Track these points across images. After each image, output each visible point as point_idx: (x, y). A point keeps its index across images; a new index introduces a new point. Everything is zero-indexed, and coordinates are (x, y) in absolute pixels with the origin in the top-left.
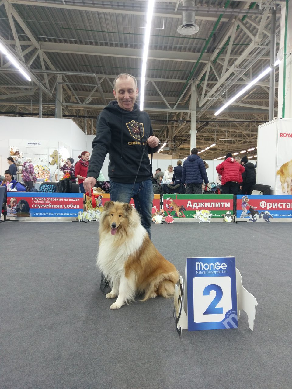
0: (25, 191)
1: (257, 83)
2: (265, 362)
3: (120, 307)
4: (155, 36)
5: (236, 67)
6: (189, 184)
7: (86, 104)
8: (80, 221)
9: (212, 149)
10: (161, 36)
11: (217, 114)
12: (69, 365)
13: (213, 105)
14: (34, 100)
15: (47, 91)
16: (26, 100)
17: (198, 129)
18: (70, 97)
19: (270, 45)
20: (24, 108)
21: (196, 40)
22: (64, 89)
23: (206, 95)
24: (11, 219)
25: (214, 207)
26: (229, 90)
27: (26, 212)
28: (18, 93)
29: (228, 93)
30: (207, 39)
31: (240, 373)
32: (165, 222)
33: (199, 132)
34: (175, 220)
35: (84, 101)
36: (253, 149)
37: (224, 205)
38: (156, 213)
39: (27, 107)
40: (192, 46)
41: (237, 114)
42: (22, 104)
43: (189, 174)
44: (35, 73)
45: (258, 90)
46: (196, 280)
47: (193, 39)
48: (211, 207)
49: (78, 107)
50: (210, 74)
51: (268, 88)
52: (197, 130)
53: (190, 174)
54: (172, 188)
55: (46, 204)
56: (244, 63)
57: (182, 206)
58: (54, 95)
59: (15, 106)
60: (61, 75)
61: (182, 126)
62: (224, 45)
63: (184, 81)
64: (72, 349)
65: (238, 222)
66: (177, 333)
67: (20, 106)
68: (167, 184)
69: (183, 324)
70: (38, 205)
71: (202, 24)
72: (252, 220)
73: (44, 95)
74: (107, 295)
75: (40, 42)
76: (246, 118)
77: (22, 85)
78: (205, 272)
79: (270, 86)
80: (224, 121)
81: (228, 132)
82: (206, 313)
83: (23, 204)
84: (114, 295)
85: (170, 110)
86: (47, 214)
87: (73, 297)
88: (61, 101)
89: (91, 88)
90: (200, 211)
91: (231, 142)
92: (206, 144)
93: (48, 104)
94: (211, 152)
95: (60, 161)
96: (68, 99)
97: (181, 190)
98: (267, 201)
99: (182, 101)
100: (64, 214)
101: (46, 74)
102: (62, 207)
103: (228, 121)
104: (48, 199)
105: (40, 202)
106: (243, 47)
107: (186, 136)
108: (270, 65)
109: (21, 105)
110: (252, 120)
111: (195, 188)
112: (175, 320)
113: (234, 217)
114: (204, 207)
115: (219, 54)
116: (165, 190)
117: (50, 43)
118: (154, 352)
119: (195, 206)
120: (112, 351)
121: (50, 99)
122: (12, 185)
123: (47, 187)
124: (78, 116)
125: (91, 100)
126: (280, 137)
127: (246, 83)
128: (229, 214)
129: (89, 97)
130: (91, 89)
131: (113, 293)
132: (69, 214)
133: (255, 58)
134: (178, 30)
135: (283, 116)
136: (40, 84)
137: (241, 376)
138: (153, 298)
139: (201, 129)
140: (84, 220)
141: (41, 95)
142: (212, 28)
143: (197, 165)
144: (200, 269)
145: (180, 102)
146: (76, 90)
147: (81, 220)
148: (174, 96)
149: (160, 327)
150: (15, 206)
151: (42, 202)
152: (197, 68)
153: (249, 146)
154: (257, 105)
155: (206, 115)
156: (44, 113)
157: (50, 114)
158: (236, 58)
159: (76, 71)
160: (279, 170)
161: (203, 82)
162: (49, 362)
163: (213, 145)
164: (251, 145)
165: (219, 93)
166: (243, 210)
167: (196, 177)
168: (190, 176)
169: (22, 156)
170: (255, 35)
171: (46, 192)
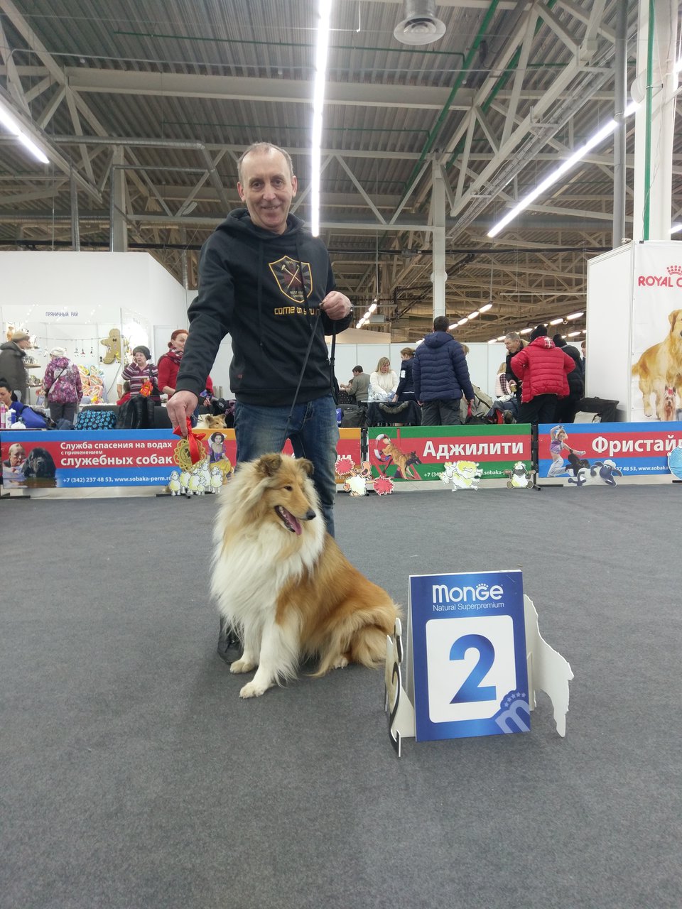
0: (44, 426)
1: (585, 157)
2: (588, 807)
3: (262, 693)
4: (341, 50)
5: (536, 120)
6: (428, 402)
7: (183, 216)
8: (174, 494)
9: (484, 317)
10: (357, 48)
11: (493, 232)
12: (142, 828)
13: (485, 212)
14: (60, 209)
15: (89, 188)
16: (39, 210)
17: (451, 271)
18: (144, 199)
19: (614, 65)
20: (36, 228)
21: (440, 56)
22: (129, 181)
23: (466, 187)
24: (14, 493)
25: (486, 453)
26: (522, 176)
27: (47, 477)
28: (20, 192)
29: (519, 181)
30: (466, 53)
31: (529, 834)
32: (373, 491)
33: (453, 278)
34: (397, 486)
35: (178, 209)
36: (578, 315)
37: (510, 448)
38: (351, 471)
39: (44, 227)
40: (431, 72)
41: (540, 233)
42: (30, 221)
43: (429, 379)
44: (58, 145)
45: (590, 173)
46: (432, 626)
47: (433, 55)
48: (479, 453)
49: (166, 225)
50: (476, 138)
51: (612, 168)
52: (447, 272)
53: (432, 376)
54: (390, 412)
55: (93, 456)
56: (555, 111)
57: (413, 454)
58: (106, 196)
59: (16, 225)
60: (121, 147)
61: (413, 263)
62: (508, 68)
63: (415, 156)
64: (148, 791)
65: (542, 488)
66: (391, 746)
67: (27, 225)
68: (378, 401)
69: (404, 726)
70: (76, 459)
71: (454, 17)
72: (575, 482)
73: (84, 197)
74: (233, 665)
75: (66, 69)
76: (562, 242)
77: (29, 173)
78: (454, 608)
79: (615, 163)
80: (510, 251)
81: (520, 274)
82: (458, 699)
83: (40, 459)
84: (248, 665)
85: (383, 226)
86: (96, 480)
87: (156, 673)
88: (124, 210)
89: (193, 178)
90: (455, 463)
91: (528, 298)
92: (471, 305)
93: (93, 219)
94: (483, 324)
95: (127, 354)
96: (139, 206)
97: (411, 414)
98: (610, 437)
99: (410, 204)
100: (137, 479)
101: (85, 145)
102: (131, 463)
103: (519, 250)
104: (98, 446)
105: (81, 453)
106: (552, 70)
107: (422, 288)
108: (613, 115)
109: (27, 223)
110: (576, 247)
111: (443, 410)
112: (387, 717)
113: (532, 476)
114: (463, 453)
115: (495, 89)
116: (376, 416)
117: (92, 70)
118: (336, 793)
119: (443, 452)
120: (241, 793)
121: (97, 206)
122: (13, 414)
123: (96, 416)
124: (166, 246)
125: (194, 205)
126: (639, 285)
127: (560, 158)
128: (521, 468)
129: (191, 198)
130: (192, 180)
131: (245, 660)
132: (148, 479)
133: (581, 97)
134: (395, 34)
135: (646, 237)
136: (71, 169)
137: (532, 840)
138: (339, 668)
139: (457, 270)
140: (184, 492)
141: (76, 197)
142: (477, 26)
143: (446, 358)
144: (441, 601)
145: (405, 206)
146: (159, 182)
147: (176, 492)
148: (392, 192)
149: (352, 734)
150: (21, 462)
151: (84, 453)
152: (444, 124)
153: (571, 308)
154: (587, 210)
155: (469, 236)
156: (83, 240)
157: (98, 242)
158: (534, 98)
159: (158, 136)
160: (637, 364)
161: (459, 157)
162: (95, 823)
163: (486, 308)
164: (575, 304)
165: (497, 182)
166: (553, 458)
167: (443, 384)
168: (432, 381)
169: (36, 345)
170: (578, 42)
171: (93, 429)
